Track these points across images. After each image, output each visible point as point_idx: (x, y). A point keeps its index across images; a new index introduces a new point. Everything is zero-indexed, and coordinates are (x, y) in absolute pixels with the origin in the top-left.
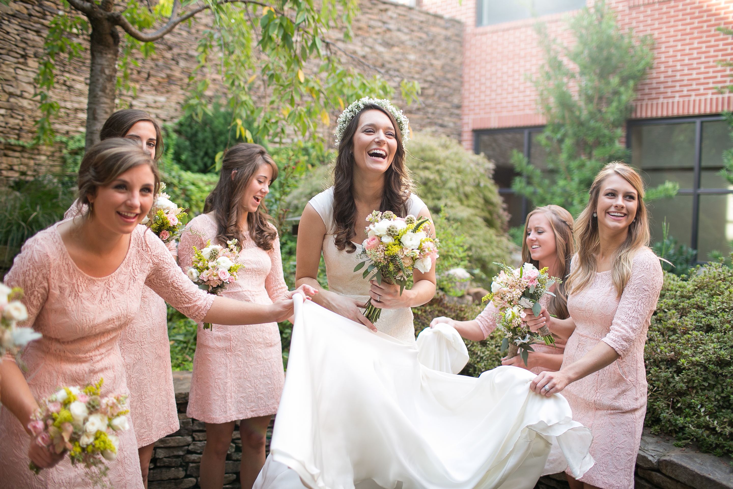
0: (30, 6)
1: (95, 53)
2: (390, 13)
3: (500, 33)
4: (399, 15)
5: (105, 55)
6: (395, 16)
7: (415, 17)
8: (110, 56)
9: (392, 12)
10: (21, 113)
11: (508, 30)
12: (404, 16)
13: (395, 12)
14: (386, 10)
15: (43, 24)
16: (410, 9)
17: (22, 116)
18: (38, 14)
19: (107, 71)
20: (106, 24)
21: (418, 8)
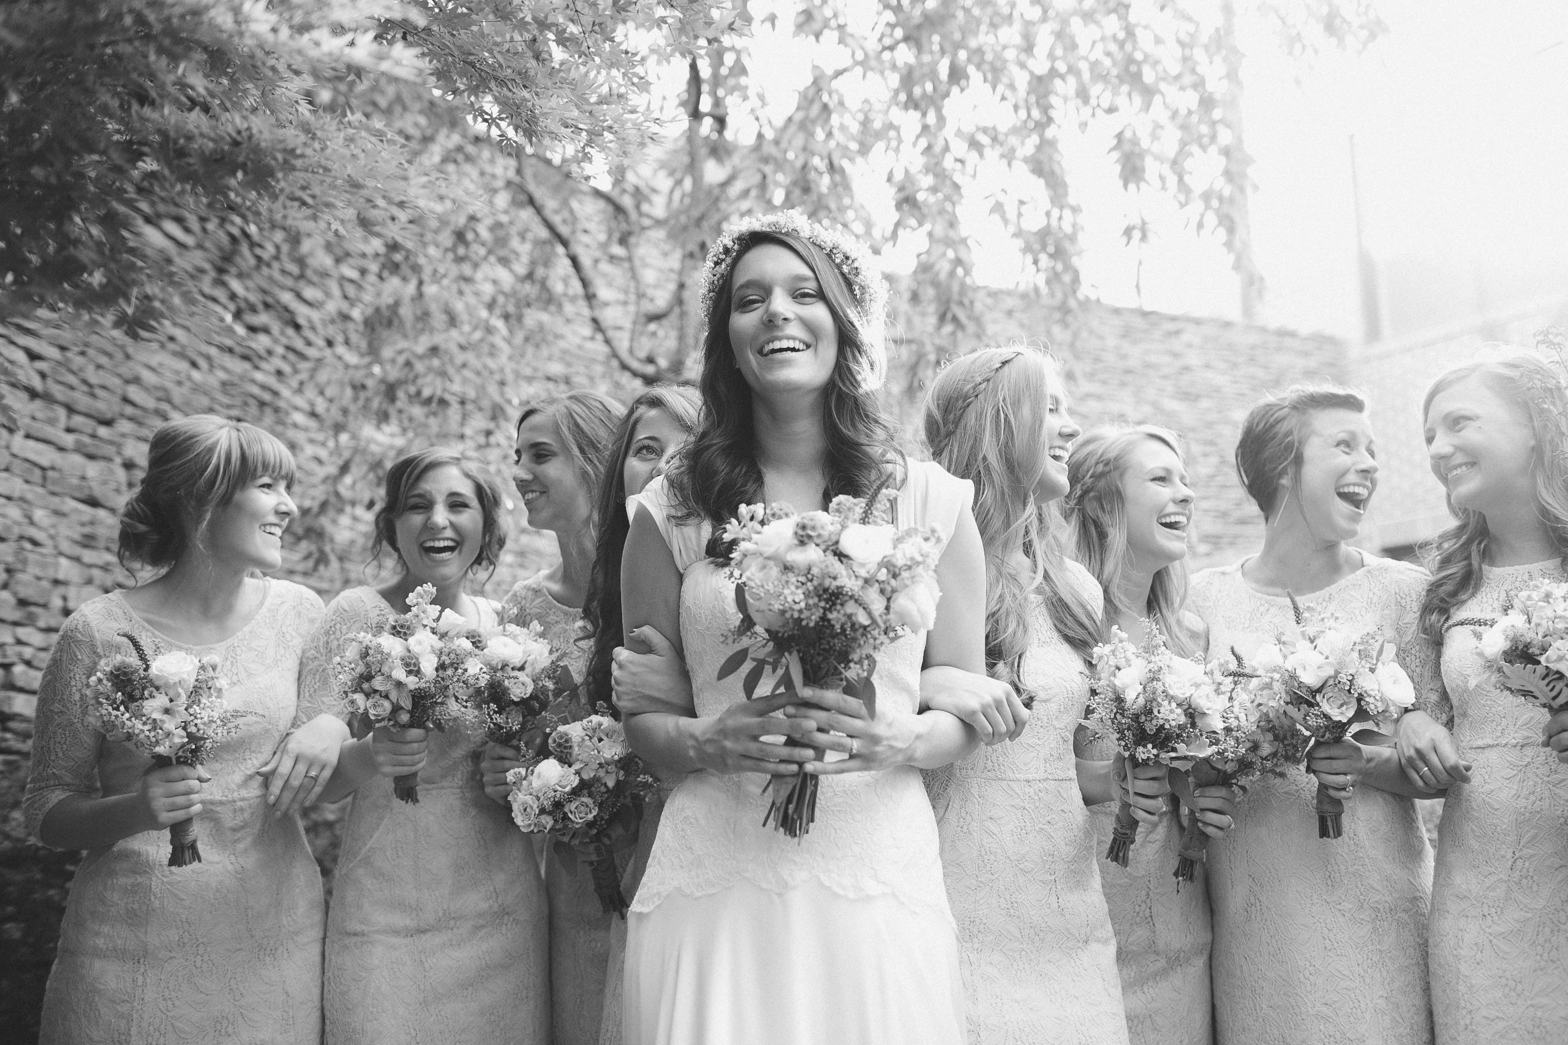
2: (1185, 338)
4: (1206, 338)
6: (1197, 341)
7: (1238, 339)
9: (1191, 335)
11: (1434, 342)
12: (1216, 339)
13: (1196, 335)
14: (1178, 332)
16: (1230, 325)
21: (1246, 323)
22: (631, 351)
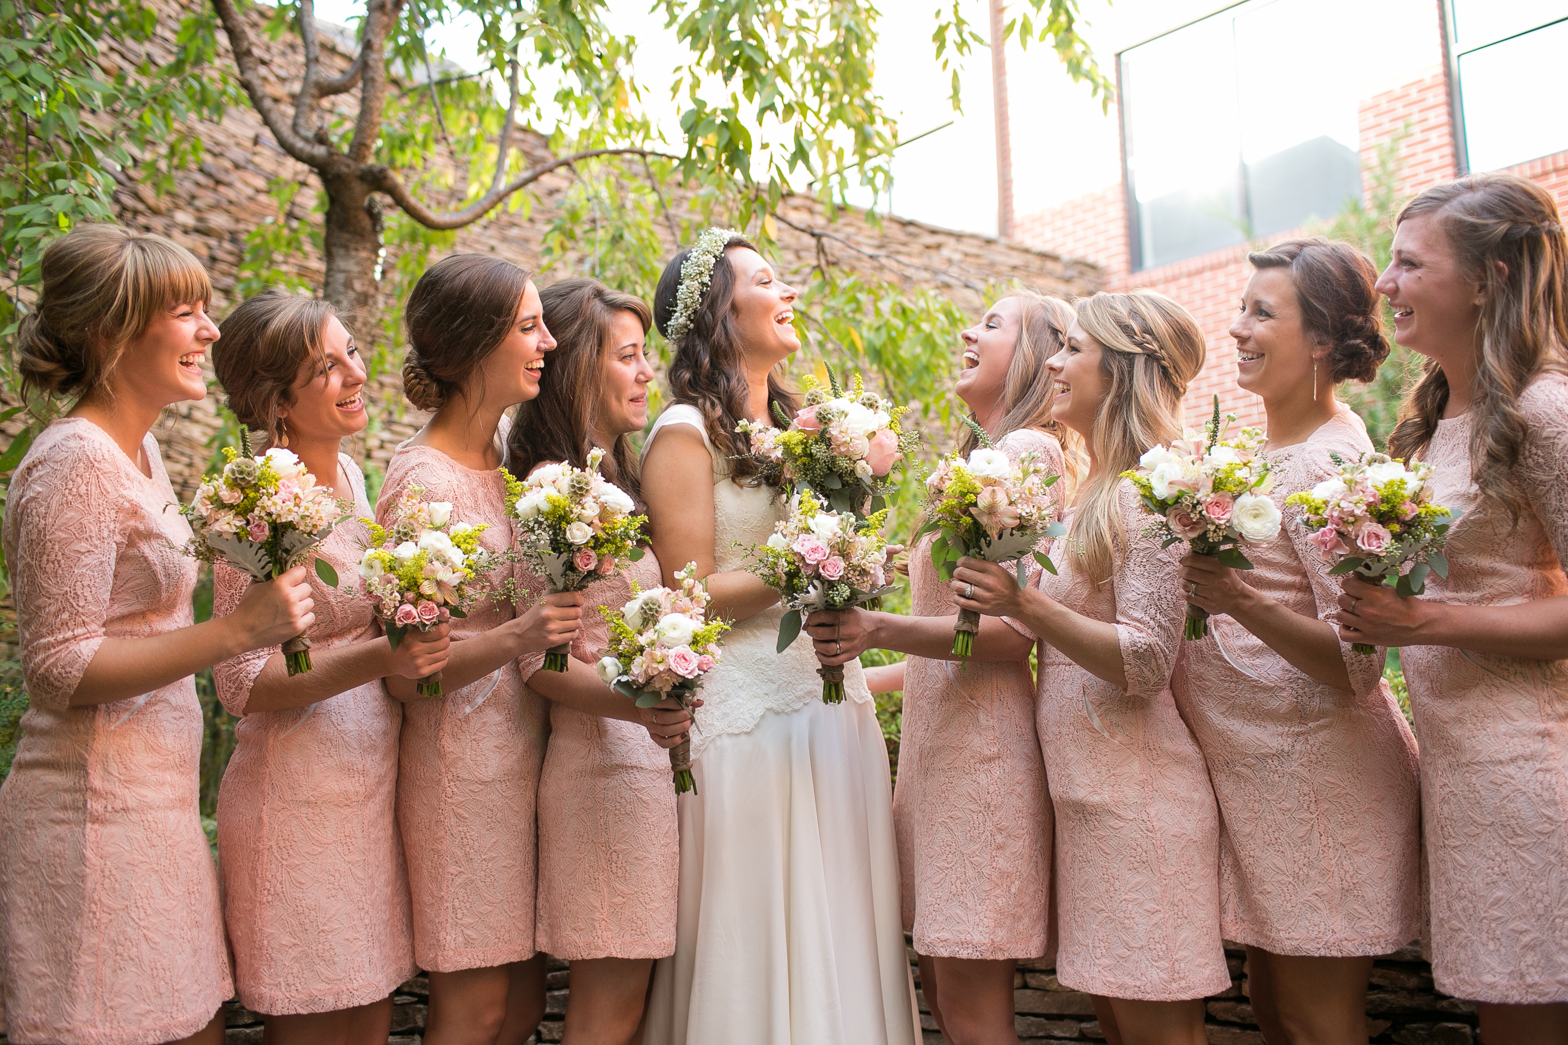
0: (213, 242)
1: (334, 250)
2: (945, 252)
3: (1184, 281)
4: (966, 255)
5: (354, 253)
6: (957, 257)
7: (999, 258)
8: (364, 254)
9: (950, 250)
10: (188, 451)
11: (1199, 272)
12: (977, 256)
13: (956, 250)
14: (938, 247)
15: (237, 279)
16: (989, 242)
17: (190, 457)
18: (230, 258)
19: (358, 285)
20: (358, 187)
21: (1003, 240)
22: (295, 127)
